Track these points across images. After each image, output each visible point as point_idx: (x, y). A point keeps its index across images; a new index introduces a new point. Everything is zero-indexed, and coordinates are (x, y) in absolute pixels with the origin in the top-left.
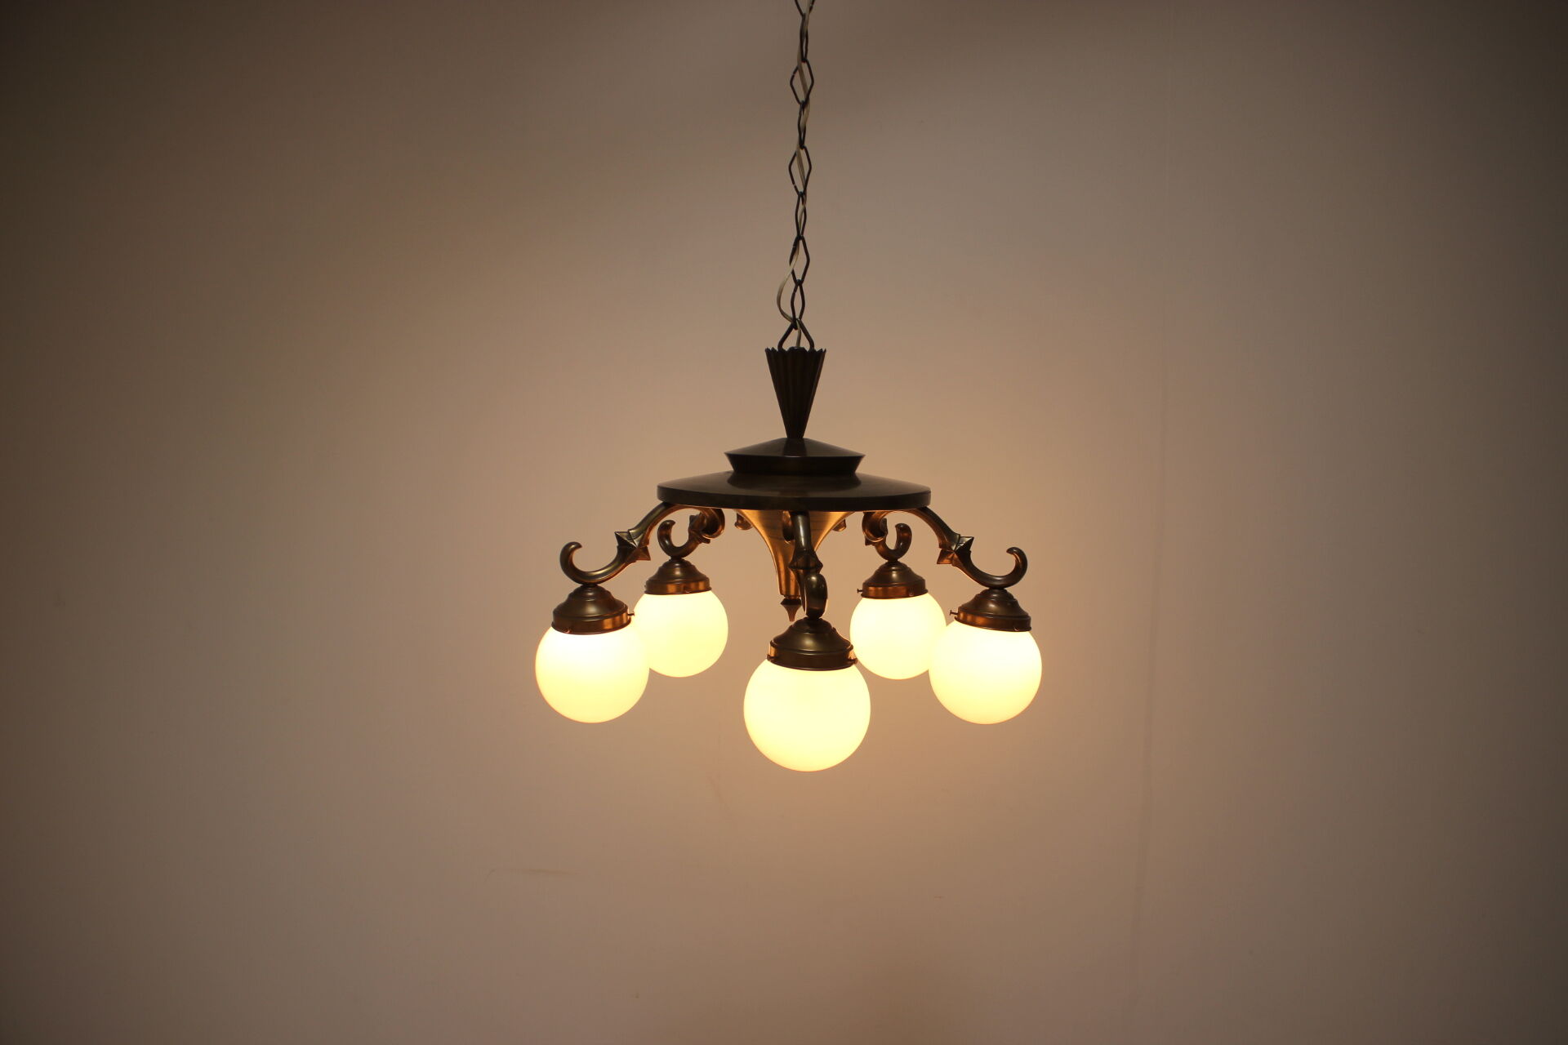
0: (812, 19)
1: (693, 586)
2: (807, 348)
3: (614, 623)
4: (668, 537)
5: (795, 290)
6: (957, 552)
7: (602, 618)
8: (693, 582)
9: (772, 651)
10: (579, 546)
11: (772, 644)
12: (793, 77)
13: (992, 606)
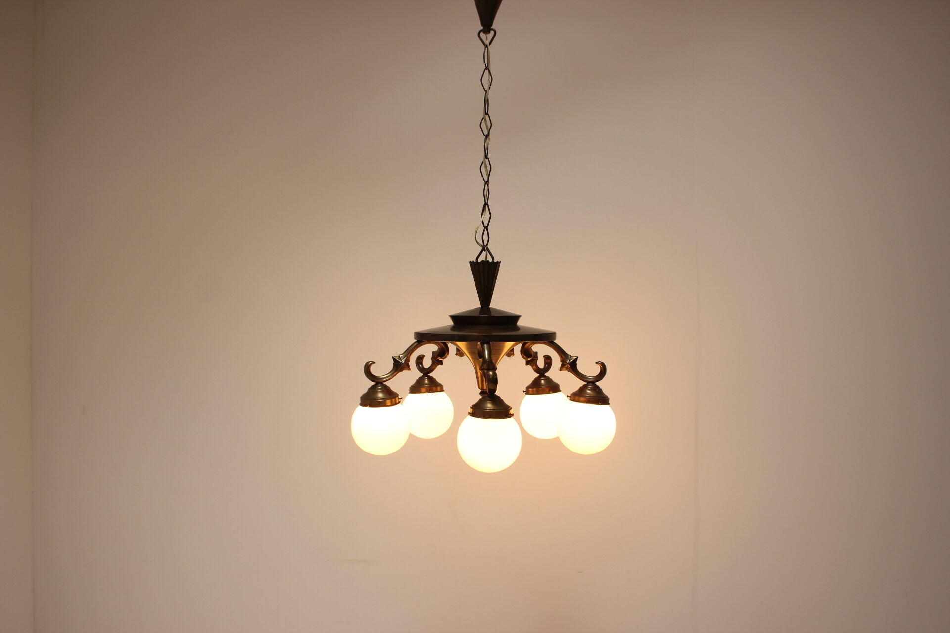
0: (490, 93)
1: (434, 388)
2: (490, 260)
3: (392, 402)
4: (421, 364)
5: (484, 231)
6: (569, 364)
7: (385, 399)
8: (435, 386)
9: (470, 411)
10: (374, 363)
11: (471, 407)
12: (481, 122)
13: (589, 391)
